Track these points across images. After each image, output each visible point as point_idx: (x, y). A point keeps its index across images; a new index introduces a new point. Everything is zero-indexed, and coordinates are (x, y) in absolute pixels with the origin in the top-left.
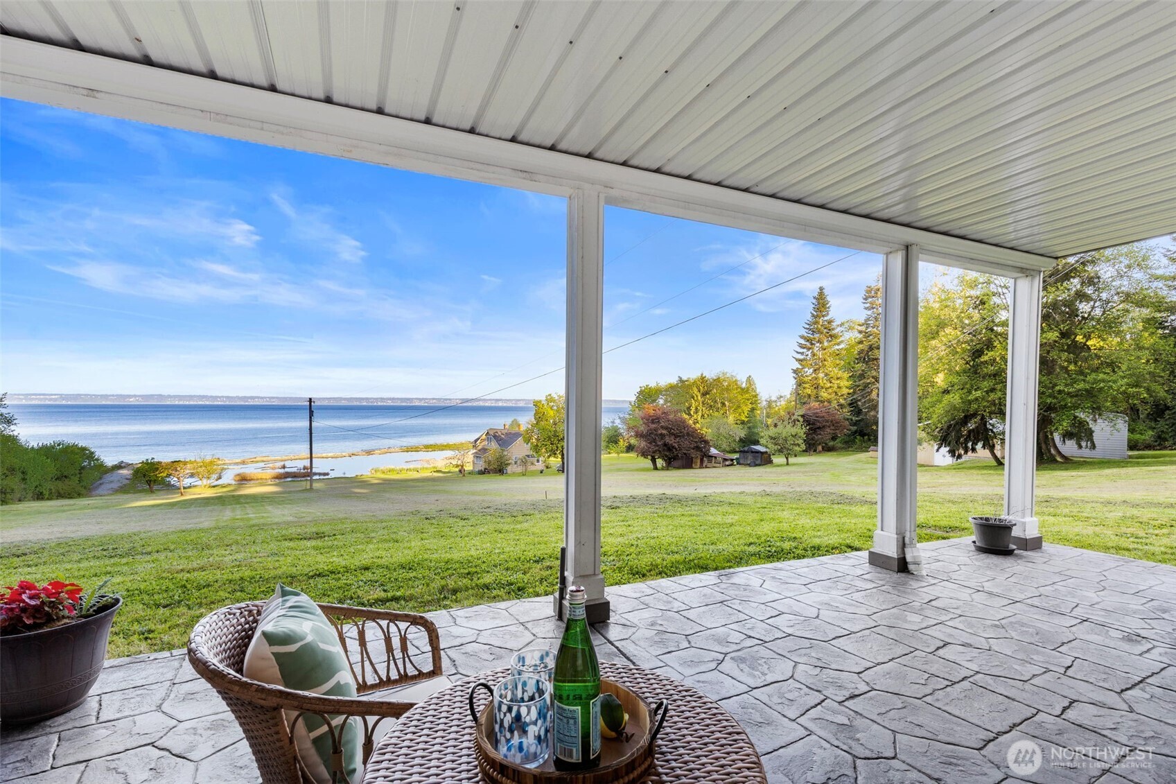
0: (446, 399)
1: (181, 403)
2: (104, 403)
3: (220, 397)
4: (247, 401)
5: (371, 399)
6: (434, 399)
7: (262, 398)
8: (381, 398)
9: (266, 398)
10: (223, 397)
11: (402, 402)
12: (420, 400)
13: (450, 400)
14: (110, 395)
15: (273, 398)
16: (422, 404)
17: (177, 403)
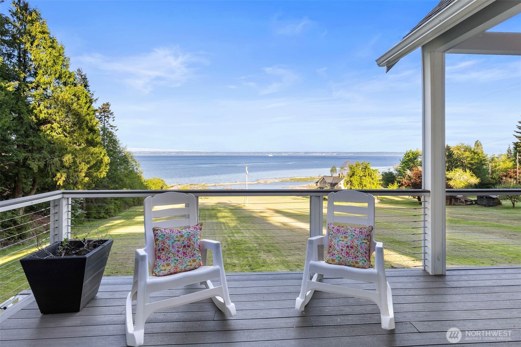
0: (297, 152)
1: (190, 155)
2: (164, 155)
3: (203, 152)
4: (214, 154)
5: (263, 152)
6: (291, 152)
7: (219, 152)
8: (268, 152)
9: (220, 152)
10: (204, 152)
11: (277, 154)
12: (285, 153)
13: (299, 152)
14: (166, 152)
15: (224, 152)
16: (286, 155)
17: (188, 155)
